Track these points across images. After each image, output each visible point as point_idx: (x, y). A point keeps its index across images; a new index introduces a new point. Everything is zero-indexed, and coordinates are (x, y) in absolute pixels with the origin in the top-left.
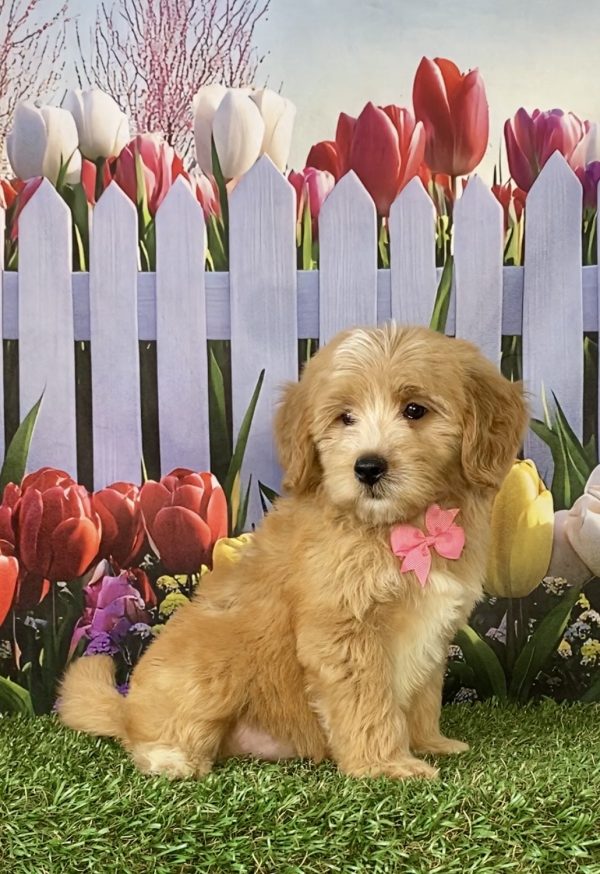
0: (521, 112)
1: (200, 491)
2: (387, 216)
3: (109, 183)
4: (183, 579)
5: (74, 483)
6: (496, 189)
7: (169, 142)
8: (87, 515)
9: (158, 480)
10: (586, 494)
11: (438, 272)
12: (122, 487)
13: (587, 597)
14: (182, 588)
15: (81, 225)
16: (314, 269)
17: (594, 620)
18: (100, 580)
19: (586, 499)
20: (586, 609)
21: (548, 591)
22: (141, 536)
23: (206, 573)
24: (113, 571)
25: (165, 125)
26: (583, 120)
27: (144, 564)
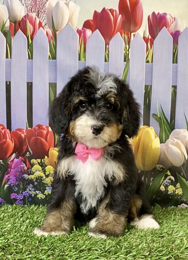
0: (154, 13)
1: (45, 132)
2: (108, 44)
3: (18, 30)
4: (39, 160)
5: (5, 128)
6: (144, 38)
7: (38, 16)
8: (9, 139)
9: (32, 128)
10: (169, 139)
11: (124, 64)
12: (20, 130)
13: (170, 172)
14: (39, 163)
15: (9, 43)
16: (84, 61)
17: (172, 179)
18: (13, 160)
19: (170, 140)
20: (169, 175)
21: (157, 169)
22: (26, 146)
23: (47, 159)
24: (17, 157)
25: (37, 11)
26: (173, 17)
27: (27, 155)
